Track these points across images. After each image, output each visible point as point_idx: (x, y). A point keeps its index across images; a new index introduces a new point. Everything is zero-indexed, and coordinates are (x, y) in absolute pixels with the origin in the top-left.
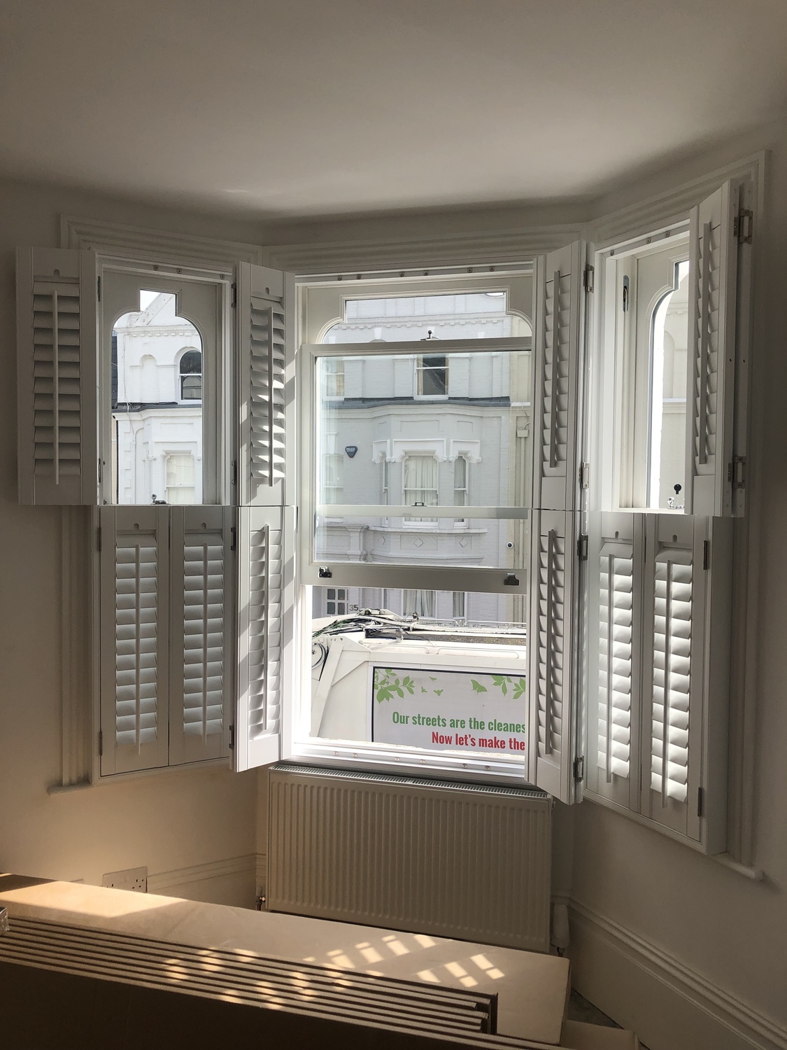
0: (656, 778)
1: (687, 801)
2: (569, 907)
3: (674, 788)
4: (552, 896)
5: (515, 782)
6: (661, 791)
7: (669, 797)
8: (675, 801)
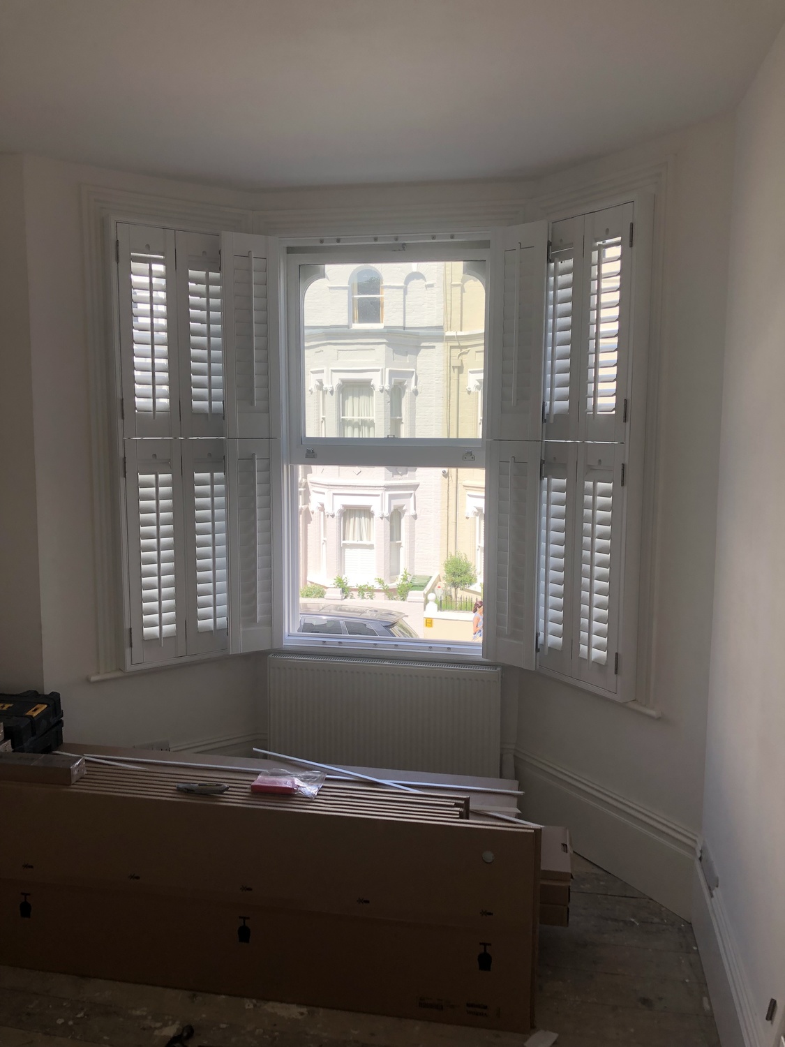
0: (584, 648)
1: (606, 665)
2: (515, 756)
3: (597, 654)
4: (502, 749)
5: (471, 659)
6: (587, 658)
7: (593, 662)
8: (597, 664)
